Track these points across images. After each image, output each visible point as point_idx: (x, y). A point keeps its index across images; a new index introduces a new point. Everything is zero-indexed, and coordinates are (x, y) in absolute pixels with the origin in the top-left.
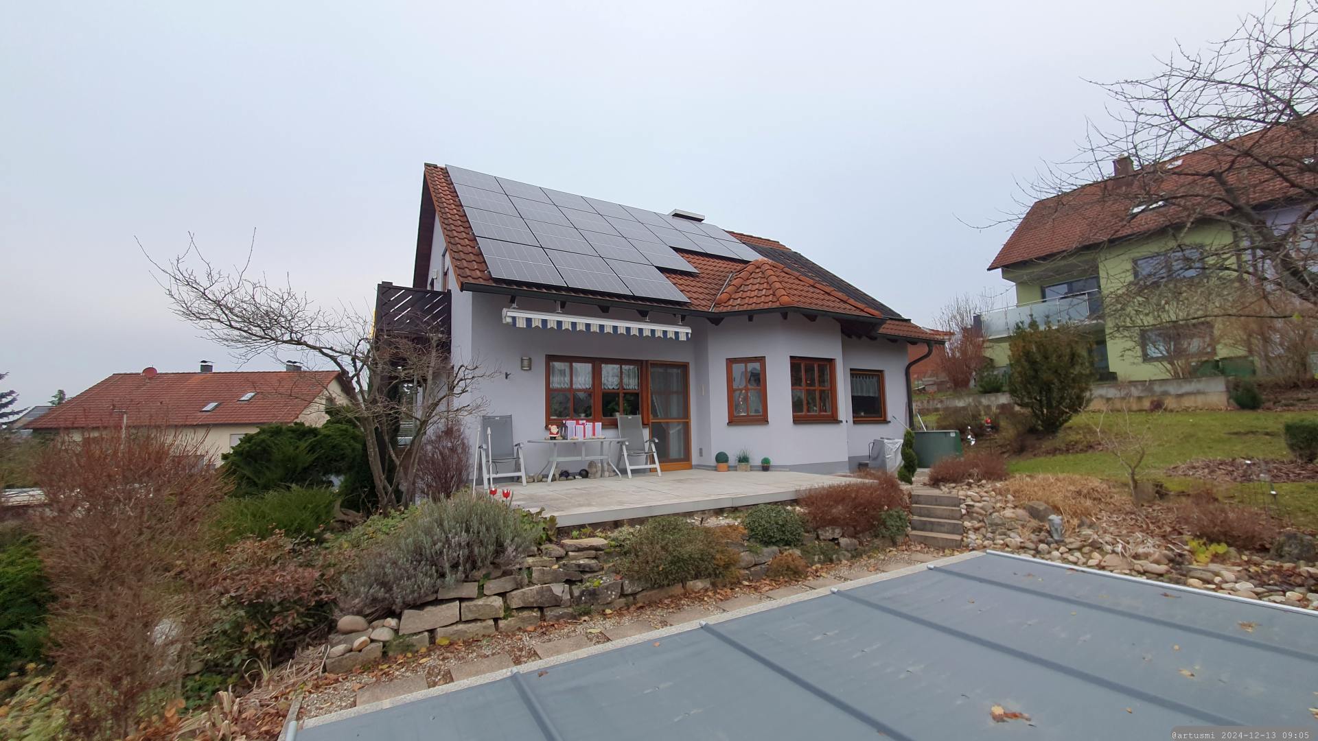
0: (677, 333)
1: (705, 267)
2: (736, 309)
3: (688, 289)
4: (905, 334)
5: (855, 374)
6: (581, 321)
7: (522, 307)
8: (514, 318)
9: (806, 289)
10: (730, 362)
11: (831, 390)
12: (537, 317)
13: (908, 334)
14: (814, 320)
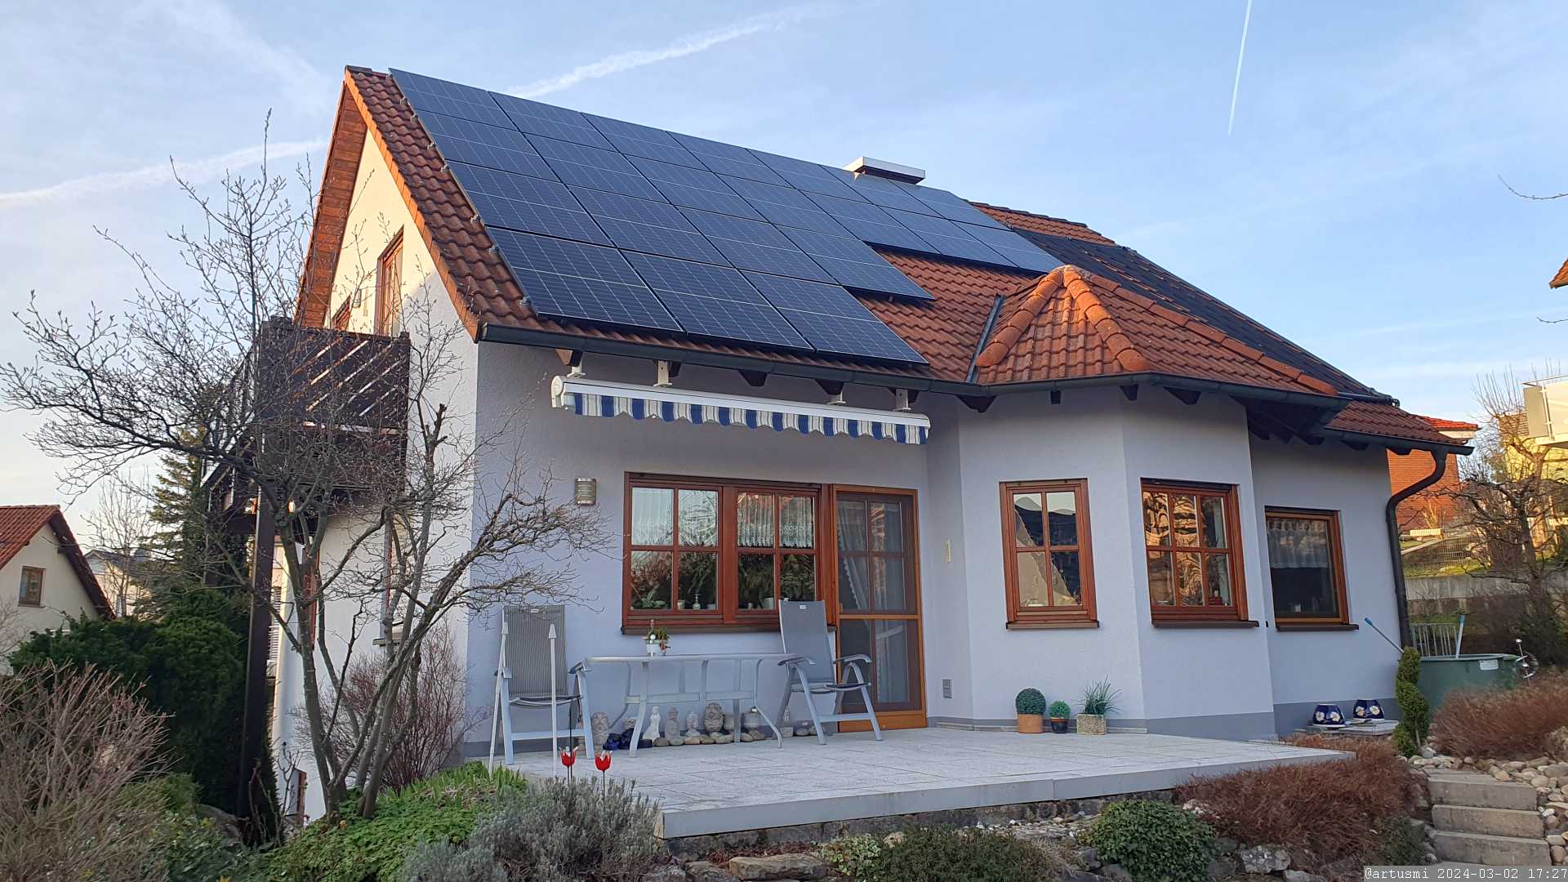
0: (900, 429)
1: (942, 286)
2: (1025, 377)
3: (916, 334)
4: (1384, 430)
5: (1275, 516)
6: (710, 403)
7: (592, 374)
8: (578, 398)
9: (1170, 333)
10: (1010, 488)
11: (1230, 551)
12: (624, 394)
13: (1392, 431)
14: (1195, 402)
